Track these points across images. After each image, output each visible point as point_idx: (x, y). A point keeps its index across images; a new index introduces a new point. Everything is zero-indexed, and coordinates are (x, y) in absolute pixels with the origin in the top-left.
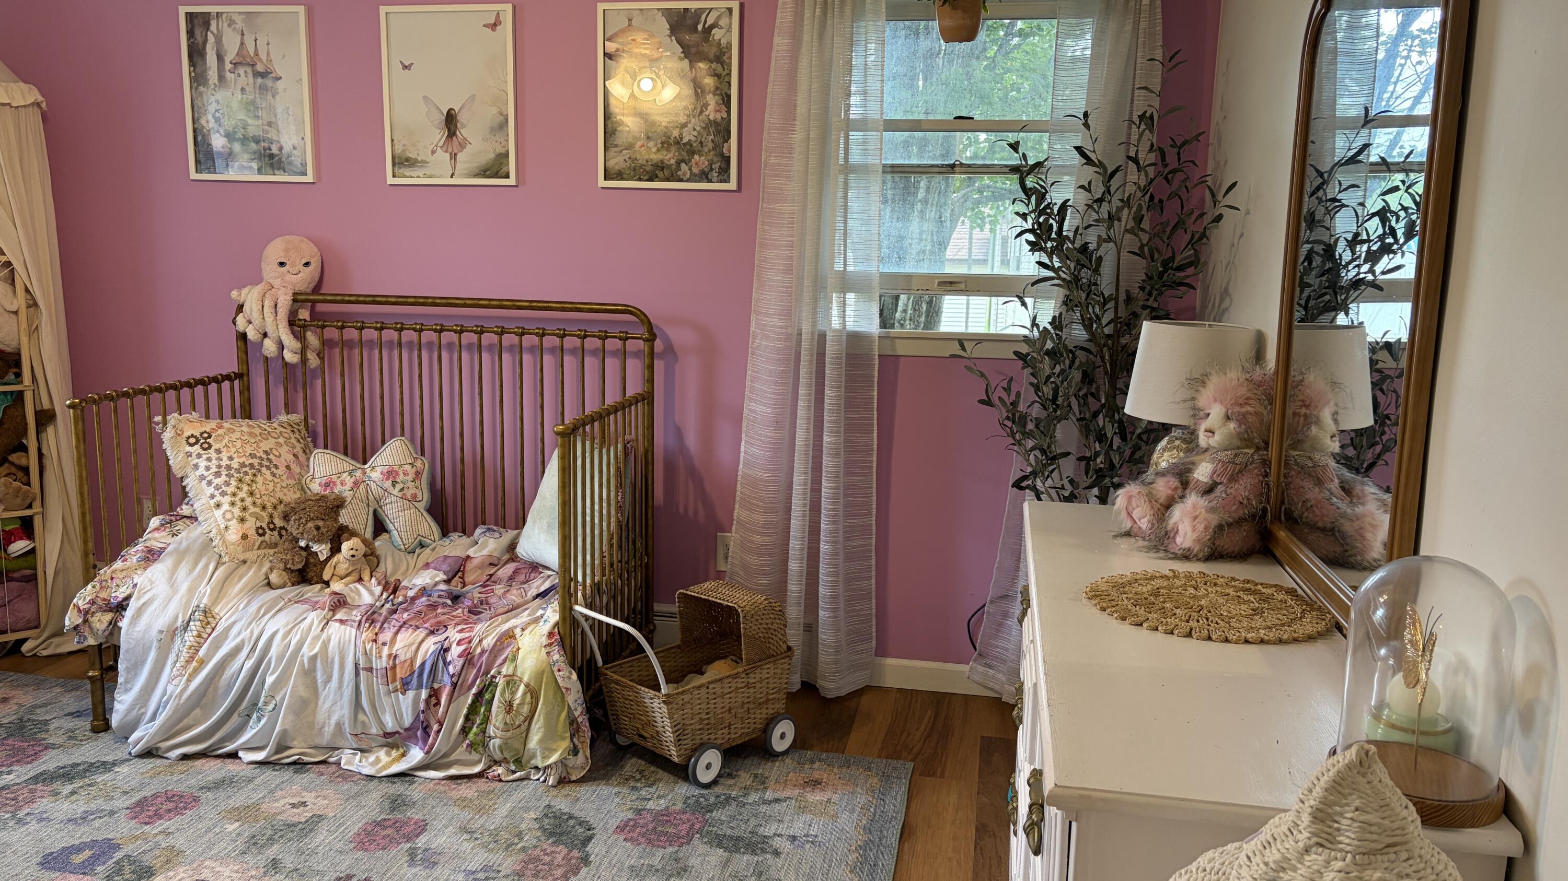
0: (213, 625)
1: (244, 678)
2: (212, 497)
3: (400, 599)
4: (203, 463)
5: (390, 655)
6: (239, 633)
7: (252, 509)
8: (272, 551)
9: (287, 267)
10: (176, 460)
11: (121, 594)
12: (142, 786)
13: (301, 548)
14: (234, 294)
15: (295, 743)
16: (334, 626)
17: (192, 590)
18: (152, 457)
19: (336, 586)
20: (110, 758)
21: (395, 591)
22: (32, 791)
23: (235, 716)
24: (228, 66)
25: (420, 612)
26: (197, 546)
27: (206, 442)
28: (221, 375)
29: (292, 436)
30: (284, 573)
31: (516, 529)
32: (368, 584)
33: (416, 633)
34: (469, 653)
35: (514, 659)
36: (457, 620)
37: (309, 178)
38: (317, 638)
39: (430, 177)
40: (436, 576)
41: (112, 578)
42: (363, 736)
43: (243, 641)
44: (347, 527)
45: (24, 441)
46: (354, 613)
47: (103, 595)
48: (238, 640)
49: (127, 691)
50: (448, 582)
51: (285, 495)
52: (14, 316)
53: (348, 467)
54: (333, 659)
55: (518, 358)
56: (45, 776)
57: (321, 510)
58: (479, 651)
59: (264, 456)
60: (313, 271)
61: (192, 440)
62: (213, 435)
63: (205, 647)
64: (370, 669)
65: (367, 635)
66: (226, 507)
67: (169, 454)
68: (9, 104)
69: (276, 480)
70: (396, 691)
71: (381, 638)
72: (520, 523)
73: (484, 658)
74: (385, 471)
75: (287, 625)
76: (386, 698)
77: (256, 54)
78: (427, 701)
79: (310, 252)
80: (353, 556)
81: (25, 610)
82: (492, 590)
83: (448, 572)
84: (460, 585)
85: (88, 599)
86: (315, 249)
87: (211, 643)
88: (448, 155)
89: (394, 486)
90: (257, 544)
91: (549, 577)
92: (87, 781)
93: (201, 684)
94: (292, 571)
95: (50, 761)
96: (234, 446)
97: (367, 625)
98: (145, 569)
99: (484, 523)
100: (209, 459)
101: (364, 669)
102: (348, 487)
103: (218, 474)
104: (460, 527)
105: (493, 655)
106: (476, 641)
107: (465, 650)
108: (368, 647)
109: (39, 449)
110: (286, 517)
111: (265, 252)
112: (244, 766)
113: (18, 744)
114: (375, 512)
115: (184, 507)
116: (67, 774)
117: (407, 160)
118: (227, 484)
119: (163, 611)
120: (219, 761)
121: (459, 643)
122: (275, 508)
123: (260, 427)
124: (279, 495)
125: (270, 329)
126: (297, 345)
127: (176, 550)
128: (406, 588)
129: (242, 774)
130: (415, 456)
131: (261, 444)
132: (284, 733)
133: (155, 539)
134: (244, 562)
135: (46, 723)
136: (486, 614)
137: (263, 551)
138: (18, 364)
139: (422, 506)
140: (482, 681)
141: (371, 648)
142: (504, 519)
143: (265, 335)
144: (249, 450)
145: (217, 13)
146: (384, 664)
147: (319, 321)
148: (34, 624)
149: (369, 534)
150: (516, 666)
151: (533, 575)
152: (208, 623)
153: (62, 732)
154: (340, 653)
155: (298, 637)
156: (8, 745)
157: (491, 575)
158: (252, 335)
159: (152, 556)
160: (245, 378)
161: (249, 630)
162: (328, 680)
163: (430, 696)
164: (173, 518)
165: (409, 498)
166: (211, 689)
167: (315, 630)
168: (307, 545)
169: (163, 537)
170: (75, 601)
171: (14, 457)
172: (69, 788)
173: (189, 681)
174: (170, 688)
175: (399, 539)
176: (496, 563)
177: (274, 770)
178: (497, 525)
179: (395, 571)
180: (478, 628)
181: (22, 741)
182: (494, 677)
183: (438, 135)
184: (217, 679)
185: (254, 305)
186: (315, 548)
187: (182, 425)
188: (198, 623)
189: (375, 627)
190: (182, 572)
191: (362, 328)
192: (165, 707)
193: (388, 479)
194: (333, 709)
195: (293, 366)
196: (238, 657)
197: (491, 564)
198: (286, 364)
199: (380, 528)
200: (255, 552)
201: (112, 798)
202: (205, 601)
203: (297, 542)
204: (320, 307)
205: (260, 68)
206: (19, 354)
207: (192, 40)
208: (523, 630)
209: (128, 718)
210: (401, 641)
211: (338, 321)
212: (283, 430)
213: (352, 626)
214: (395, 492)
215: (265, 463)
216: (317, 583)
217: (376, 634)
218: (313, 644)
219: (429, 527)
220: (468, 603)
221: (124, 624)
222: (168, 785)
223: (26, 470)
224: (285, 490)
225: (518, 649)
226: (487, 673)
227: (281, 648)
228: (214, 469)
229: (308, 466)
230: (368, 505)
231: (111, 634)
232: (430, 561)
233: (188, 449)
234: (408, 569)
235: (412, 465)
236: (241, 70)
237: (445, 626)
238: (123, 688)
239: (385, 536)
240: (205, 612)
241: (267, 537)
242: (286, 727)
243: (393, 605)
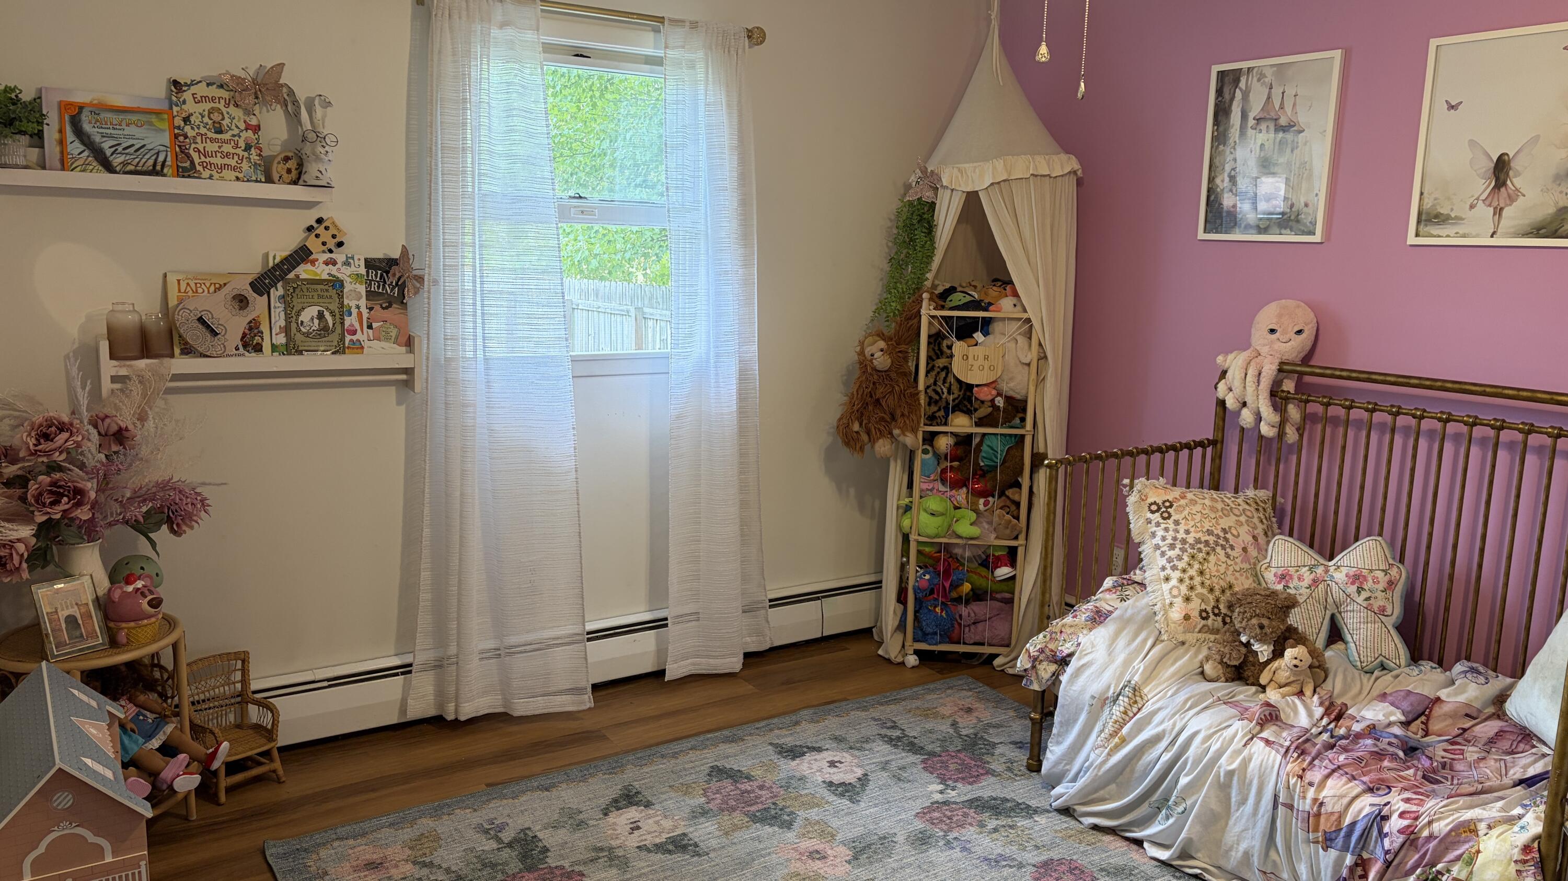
0: (1140, 706)
1: (1159, 770)
2: (1163, 569)
3: (1342, 731)
4: (1160, 533)
5: (1315, 800)
6: (1162, 722)
7: (1199, 589)
8: (1212, 637)
9: (1278, 334)
10: (1136, 525)
11: (1066, 649)
12: (1052, 846)
13: (1241, 642)
14: (1220, 359)
15: (1199, 855)
16: (1258, 746)
17: (1128, 663)
18: (1115, 518)
19: (1272, 695)
20: (1033, 803)
21: (1338, 718)
22: (965, 815)
23: (1146, 804)
24: (1251, 122)
25: (1360, 759)
26: (1139, 618)
27: (1166, 512)
28: (1194, 441)
29: (1256, 515)
30: (1220, 666)
31: (1513, 676)
32: (1308, 701)
33: (1351, 784)
34: (1412, 832)
35: (1470, 862)
36: (1405, 784)
37: (1317, 238)
38: (1238, 752)
39: (1464, 236)
40: (1392, 714)
41: (1061, 632)
42: (1272, 876)
43: (1164, 731)
44: (1296, 629)
45: (1020, 480)
46: (1284, 734)
47: (1051, 646)
48: (1160, 728)
49: (1058, 743)
50: (1406, 724)
51: (1236, 579)
52: (1026, 368)
53: (1309, 561)
54: (1251, 782)
55: (1547, 464)
56: (979, 803)
57: (1269, 607)
58: (1426, 833)
59: (1222, 534)
60: (1306, 339)
61: (1154, 508)
62: (1175, 504)
63: (1129, 725)
64: (1290, 807)
65: (1292, 767)
66: (1174, 582)
67: (1131, 518)
68: (1049, 175)
69: (1229, 562)
70: (1317, 842)
71: (1310, 776)
72: (1518, 671)
73: (1432, 845)
74: (1352, 573)
75: (1210, 728)
76: (1304, 845)
77: (1282, 107)
78: (1352, 870)
79: (1305, 318)
80: (1296, 666)
81: (1000, 628)
82: (1462, 752)
83: (1409, 712)
84: (1421, 733)
85: (1038, 647)
86: (1312, 315)
87: (1135, 723)
88: (1491, 209)
89: (1359, 593)
90: (1199, 627)
91: (1544, 755)
92: (1009, 821)
93: (1120, 762)
94: (1228, 666)
95: (988, 788)
96: (1193, 519)
97: (1295, 755)
98: (1091, 630)
99: (1468, 659)
100: (1166, 530)
101: (1284, 805)
102: (1306, 583)
103: (1172, 547)
104: (1436, 658)
105: (1443, 846)
106: (1424, 820)
107: (1408, 826)
108: (1292, 781)
109: (1031, 488)
110: (1230, 607)
111: (1258, 318)
112: (1146, 860)
113: (968, 760)
114: (1333, 618)
115: (1138, 572)
116: (996, 807)
117: (1437, 216)
118: (1180, 558)
119: (1099, 677)
120: (1125, 843)
121: (1402, 815)
122: (1223, 591)
123: (1223, 501)
124: (1230, 578)
125: (1249, 399)
126: (1275, 418)
127: (1121, 617)
128: (1353, 718)
129: (1142, 869)
130: (1391, 561)
131: (1221, 521)
132: (1189, 841)
133: (1106, 601)
134: (1183, 643)
135: (994, 745)
136: (1445, 788)
137: (1204, 635)
138: (1024, 410)
139: (1390, 621)
140: (1424, 872)
141: (1295, 784)
142: (1496, 659)
143: (1244, 404)
144: (1207, 525)
145: (1249, 69)
146: (1307, 808)
147: (1304, 392)
148: (1006, 642)
149: (1320, 643)
150: (1471, 873)
151: (1522, 746)
152: (1136, 702)
153: (1003, 760)
154: (1260, 777)
155: (1218, 745)
156: (960, 759)
157: (1465, 730)
158: (1231, 403)
159: (1099, 617)
160: (1219, 446)
161: (1172, 721)
162: (1243, 801)
163: (1356, 864)
164: (1125, 582)
165: (1376, 610)
166: (1128, 770)
167: (1237, 744)
168: (1248, 642)
169: (1113, 599)
170: (1028, 645)
171: (1009, 492)
172: (992, 824)
173: (1109, 755)
174: (1092, 756)
175: (1356, 654)
176: (1474, 715)
177: (1174, 876)
178: (1485, 665)
179: (1343, 693)
180: (1431, 803)
181: (971, 759)
182: (1439, 872)
183: (1482, 185)
184: (1135, 761)
185: (1237, 373)
186: (1256, 647)
187: (1147, 490)
188: (1126, 700)
189: (1304, 760)
190: (1121, 642)
191: (1350, 408)
192: (1086, 772)
193: (1353, 583)
194: (1244, 834)
195: (1269, 440)
196: (1157, 747)
197: (1467, 715)
198: (1261, 437)
199: (1335, 635)
200: (1196, 635)
201: (1024, 850)
202: (1136, 678)
203: (1239, 634)
204: (1307, 379)
205: (1283, 121)
206: (1026, 401)
207: (1220, 99)
208: (1490, 827)
209: (1055, 770)
210: (1331, 788)
211: (1324, 397)
212: (1247, 507)
213: (1277, 751)
214: (1360, 600)
215: (1221, 542)
216: (1253, 684)
217: (1304, 770)
218: (1232, 759)
219: (1396, 648)
220: (1426, 763)
221: (1064, 678)
222: (1075, 854)
223: (1018, 504)
224: (1237, 574)
225: (1478, 852)
226: (1434, 865)
227: (1200, 751)
228: (1169, 541)
229: (1266, 550)
230: (1326, 608)
231: (1054, 683)
232: (1388, 691)
233: (1149, 515)
234: (1360, 692)
235: (1385, 572)
236: (1263, 126)
237: (1389, 787)
238: (1055, 739)
239: (1339, 646)
240: (1135, 690)
241: (1210, 622)
242: (1192, 836)
243: (1332, 736)
